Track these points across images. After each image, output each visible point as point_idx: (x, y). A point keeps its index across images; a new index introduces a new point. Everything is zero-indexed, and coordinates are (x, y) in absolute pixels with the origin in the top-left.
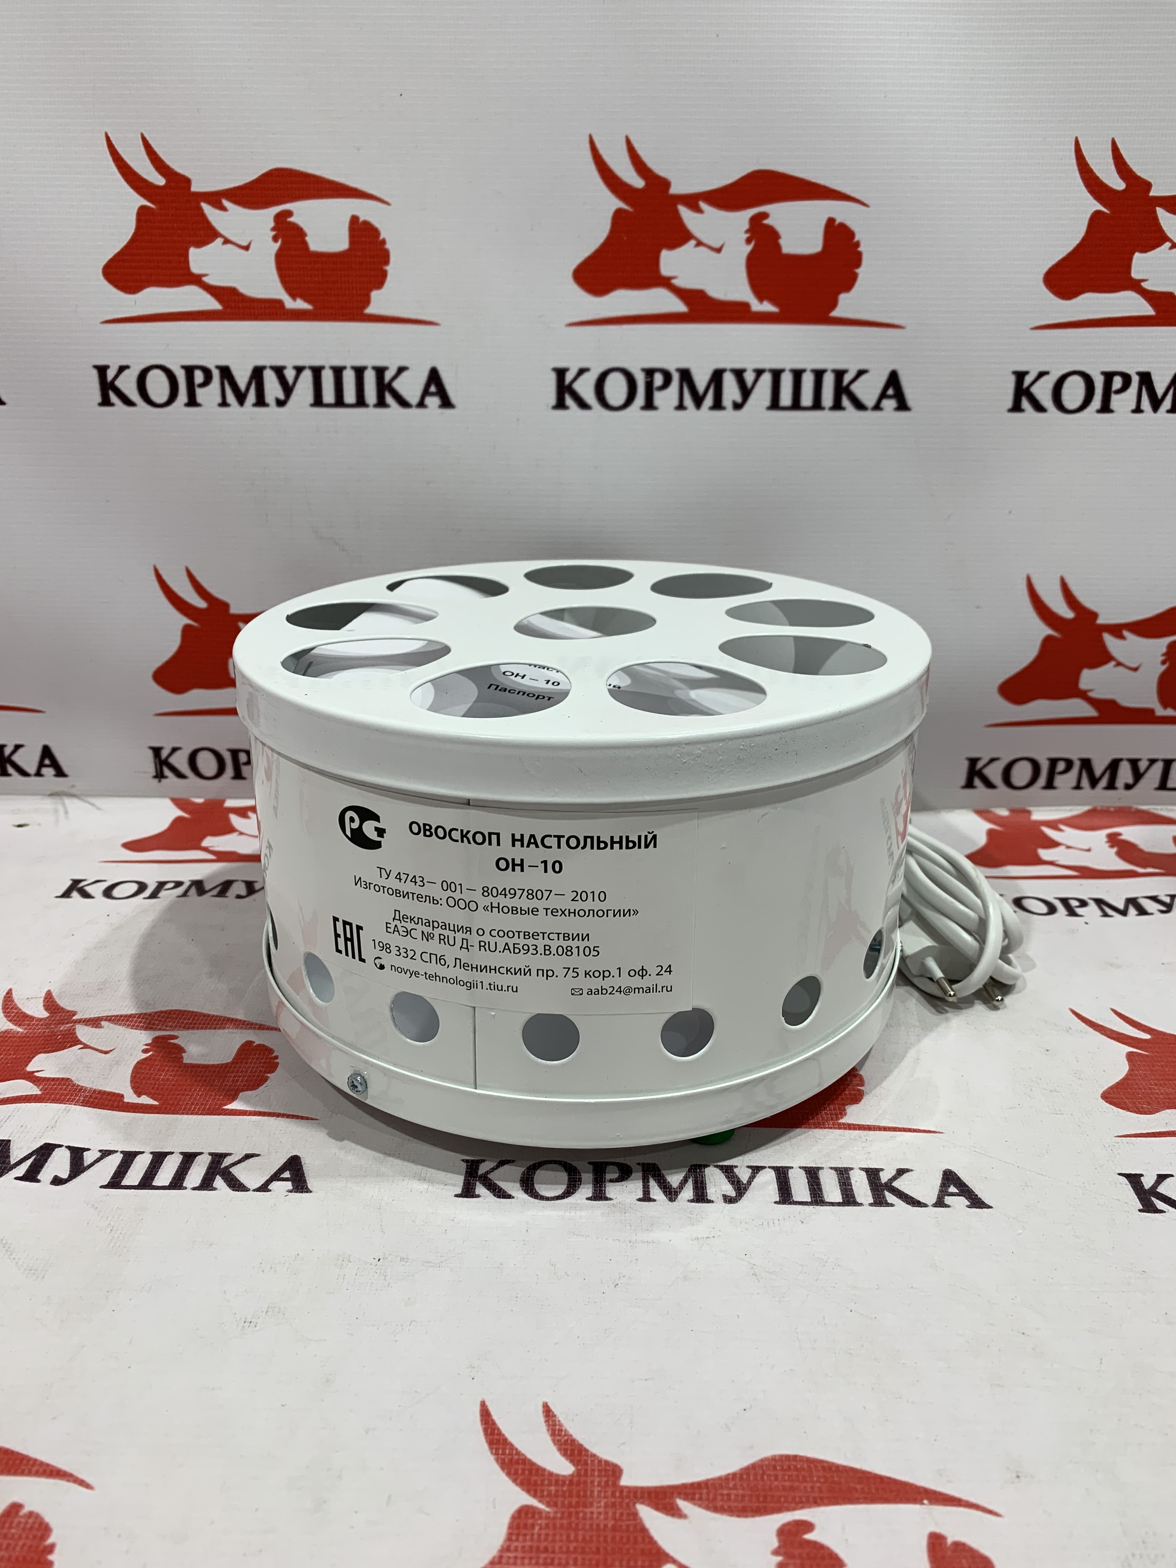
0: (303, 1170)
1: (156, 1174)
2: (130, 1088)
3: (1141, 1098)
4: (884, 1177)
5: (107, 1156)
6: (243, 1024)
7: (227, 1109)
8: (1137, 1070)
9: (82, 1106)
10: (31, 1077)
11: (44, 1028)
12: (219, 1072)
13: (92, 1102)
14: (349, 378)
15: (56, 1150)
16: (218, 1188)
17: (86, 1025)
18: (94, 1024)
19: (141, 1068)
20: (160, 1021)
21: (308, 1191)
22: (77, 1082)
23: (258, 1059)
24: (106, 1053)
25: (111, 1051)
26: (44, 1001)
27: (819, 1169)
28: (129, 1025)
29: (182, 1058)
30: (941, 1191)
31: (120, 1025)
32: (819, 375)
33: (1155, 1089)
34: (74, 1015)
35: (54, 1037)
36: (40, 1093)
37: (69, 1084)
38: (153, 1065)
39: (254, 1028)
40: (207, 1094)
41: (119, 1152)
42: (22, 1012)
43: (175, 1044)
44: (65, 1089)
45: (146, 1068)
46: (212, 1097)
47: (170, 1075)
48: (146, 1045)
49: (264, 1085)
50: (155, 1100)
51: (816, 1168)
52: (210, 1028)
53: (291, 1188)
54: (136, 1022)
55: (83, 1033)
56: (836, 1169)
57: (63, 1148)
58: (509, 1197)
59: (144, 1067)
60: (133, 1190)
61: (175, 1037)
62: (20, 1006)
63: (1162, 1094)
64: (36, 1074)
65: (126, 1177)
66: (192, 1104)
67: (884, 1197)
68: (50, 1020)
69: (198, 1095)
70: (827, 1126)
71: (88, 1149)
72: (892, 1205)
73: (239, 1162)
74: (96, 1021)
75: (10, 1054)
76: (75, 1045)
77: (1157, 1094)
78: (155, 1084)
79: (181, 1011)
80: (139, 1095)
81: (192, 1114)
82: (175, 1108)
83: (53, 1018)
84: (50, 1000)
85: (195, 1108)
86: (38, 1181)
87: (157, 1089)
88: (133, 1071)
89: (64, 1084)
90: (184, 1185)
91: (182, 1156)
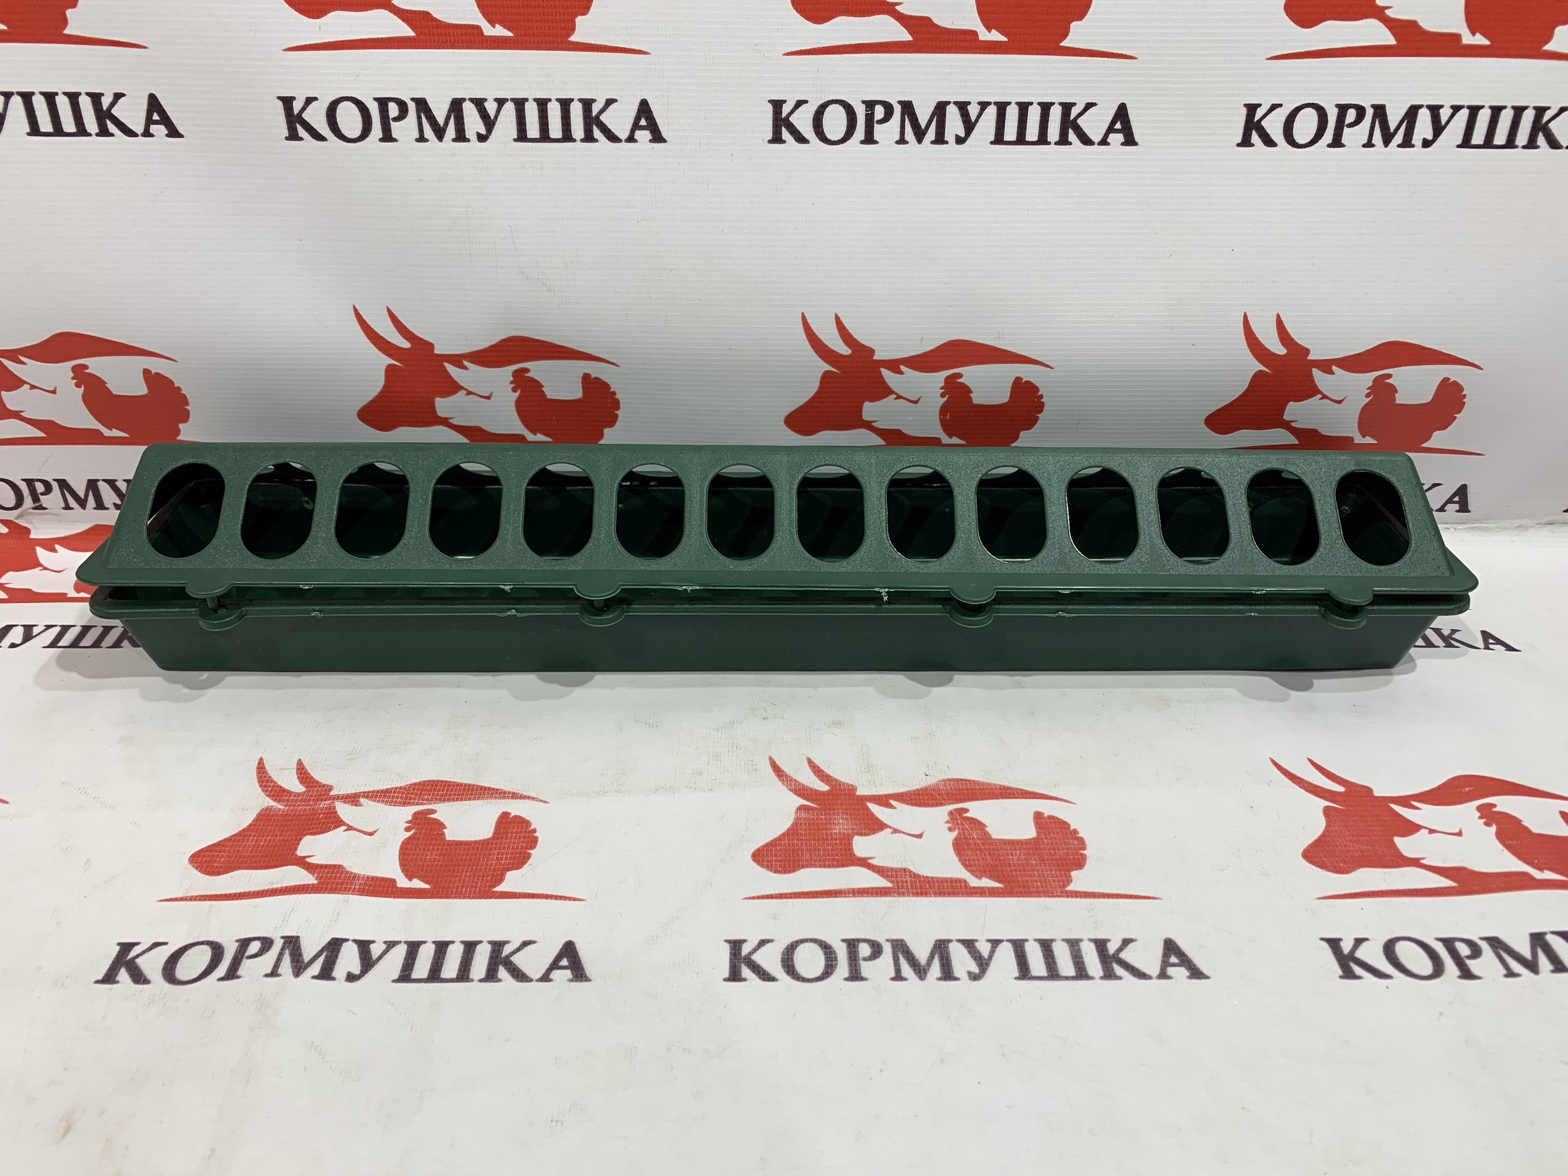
0: (579, 958)
1: (442, 966)
2: (401, 871)
3: (1338, 857)
4: (1112, 948)
5: (392, 948)
6: (496, 793)
7: (498, 892)
8: (1334, 826)
9: (358, 895)
10: (302, 862)
11: (304, 805)
12: (482, 849)
13: (368, 890)
14: (554, 112)
15: (344, 944)
16: (503, 979)
17: (345, 802)
18: (353, 801)
19: (406, 849)
20: (416, 794)
21: (588, 980)
22: (348, 869)
23: (517, 833)
24: (371, 834)
25: (375, 832)
26: (297, 772)
27: (1052, 941)
28: (387, 802)
29: (443, 834)
30: (1163, 962)
31: (378, 801)
32: (1046, 108)
33: (1349, 846)
34: (330, 790)
35: (316, 817)
36: (316, 882)
37: (342, 871)
38: (417, 844)
39: (508, 798)
40: (475, 875)
41: (403, 944)
42: (279, 785)
43: (434, 819)
44: (340, 877)
45: (411, 848)
46: (480, 879)
47: (436, 855)
48: (407, 822)
49: (528, 864)
50: (426, 883)
51: (1049, 940)
52: (466, 799)
53: (571, 976)
54: (393, 797)
55: (343, 810)
56: (1067, 941)
57: (350, 943)
58: (773, 979)
59: (409, 847)
60: (423, 984)
61: (433, 812)
62: (275, 779)
63: (1356, 851)
64: (308, 860)
65: (414, 969)
66: (463, 886)
67: (1113, 970)
68: (308, 795)
69: (466, 876)
70: (1055, 894)
71: (373, 942)
72: (1120, 978)
73: (518, 950)
74: (355, 797)
75: (277, 835)
76: (339, 826)
77: (1352, 851)
78: (423, 865)
79: (434, 781)
80: (410, 879)
81: (464, 898)
82: (447, 892)
83: (311, 793)
84: (303, 771)
85: (466, 891)
86: (334, 979)
87: (426, 871)
88: (400, 853)
89: (338, 872)
90: (471, 977)
91: (463, 946)
